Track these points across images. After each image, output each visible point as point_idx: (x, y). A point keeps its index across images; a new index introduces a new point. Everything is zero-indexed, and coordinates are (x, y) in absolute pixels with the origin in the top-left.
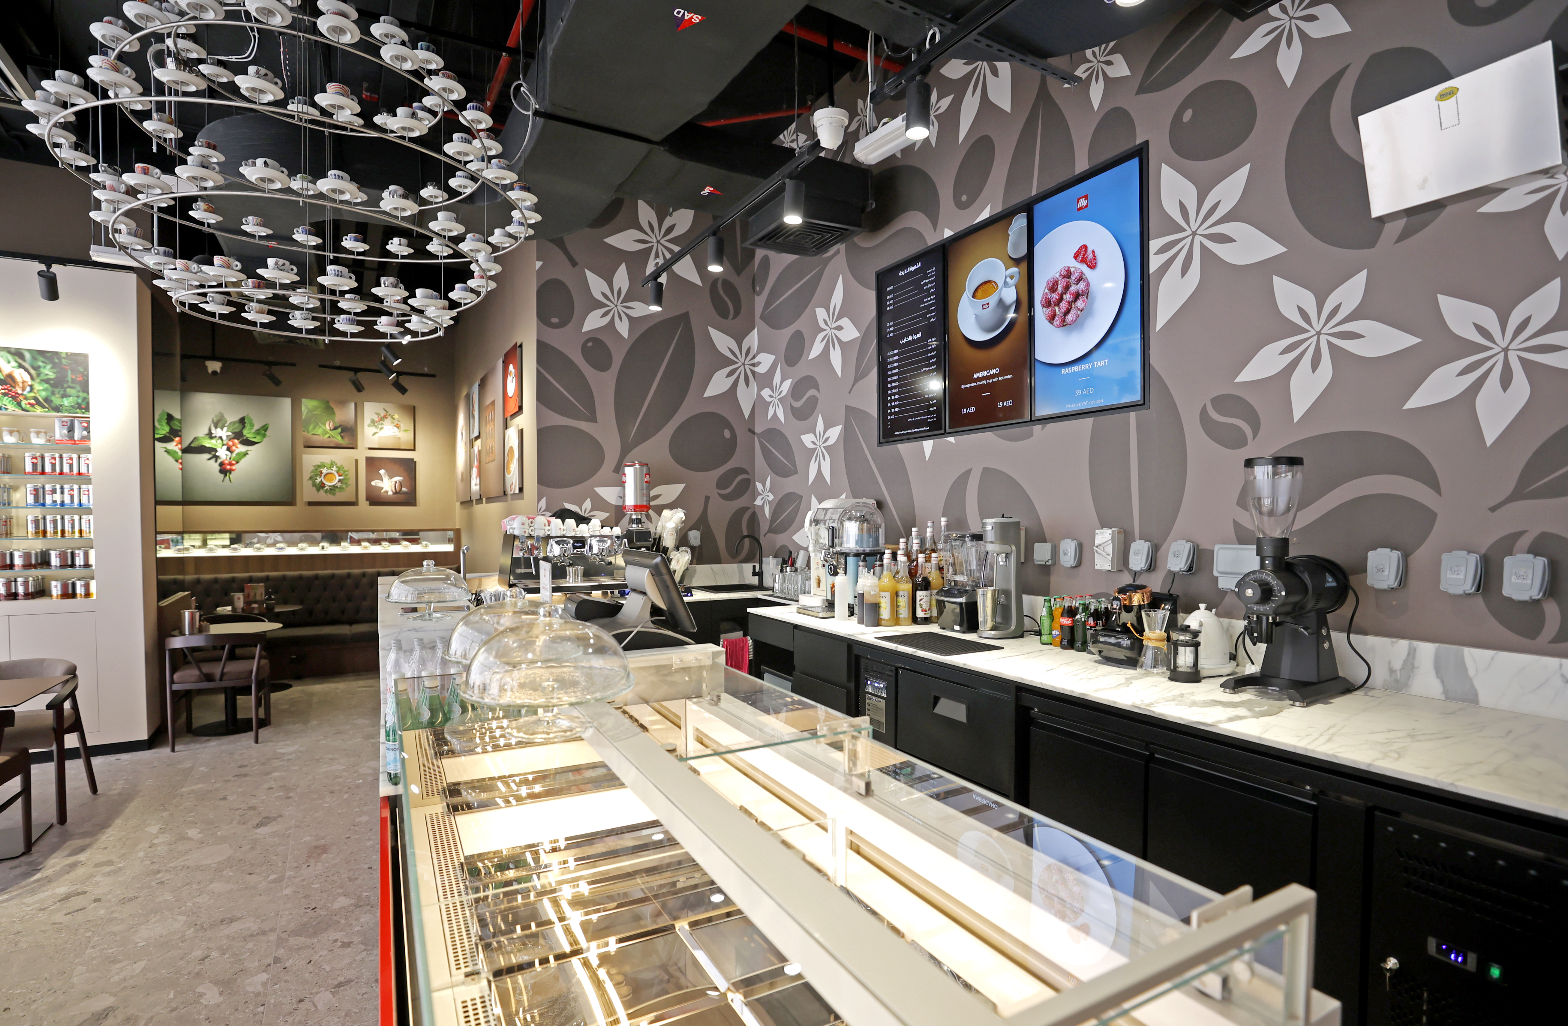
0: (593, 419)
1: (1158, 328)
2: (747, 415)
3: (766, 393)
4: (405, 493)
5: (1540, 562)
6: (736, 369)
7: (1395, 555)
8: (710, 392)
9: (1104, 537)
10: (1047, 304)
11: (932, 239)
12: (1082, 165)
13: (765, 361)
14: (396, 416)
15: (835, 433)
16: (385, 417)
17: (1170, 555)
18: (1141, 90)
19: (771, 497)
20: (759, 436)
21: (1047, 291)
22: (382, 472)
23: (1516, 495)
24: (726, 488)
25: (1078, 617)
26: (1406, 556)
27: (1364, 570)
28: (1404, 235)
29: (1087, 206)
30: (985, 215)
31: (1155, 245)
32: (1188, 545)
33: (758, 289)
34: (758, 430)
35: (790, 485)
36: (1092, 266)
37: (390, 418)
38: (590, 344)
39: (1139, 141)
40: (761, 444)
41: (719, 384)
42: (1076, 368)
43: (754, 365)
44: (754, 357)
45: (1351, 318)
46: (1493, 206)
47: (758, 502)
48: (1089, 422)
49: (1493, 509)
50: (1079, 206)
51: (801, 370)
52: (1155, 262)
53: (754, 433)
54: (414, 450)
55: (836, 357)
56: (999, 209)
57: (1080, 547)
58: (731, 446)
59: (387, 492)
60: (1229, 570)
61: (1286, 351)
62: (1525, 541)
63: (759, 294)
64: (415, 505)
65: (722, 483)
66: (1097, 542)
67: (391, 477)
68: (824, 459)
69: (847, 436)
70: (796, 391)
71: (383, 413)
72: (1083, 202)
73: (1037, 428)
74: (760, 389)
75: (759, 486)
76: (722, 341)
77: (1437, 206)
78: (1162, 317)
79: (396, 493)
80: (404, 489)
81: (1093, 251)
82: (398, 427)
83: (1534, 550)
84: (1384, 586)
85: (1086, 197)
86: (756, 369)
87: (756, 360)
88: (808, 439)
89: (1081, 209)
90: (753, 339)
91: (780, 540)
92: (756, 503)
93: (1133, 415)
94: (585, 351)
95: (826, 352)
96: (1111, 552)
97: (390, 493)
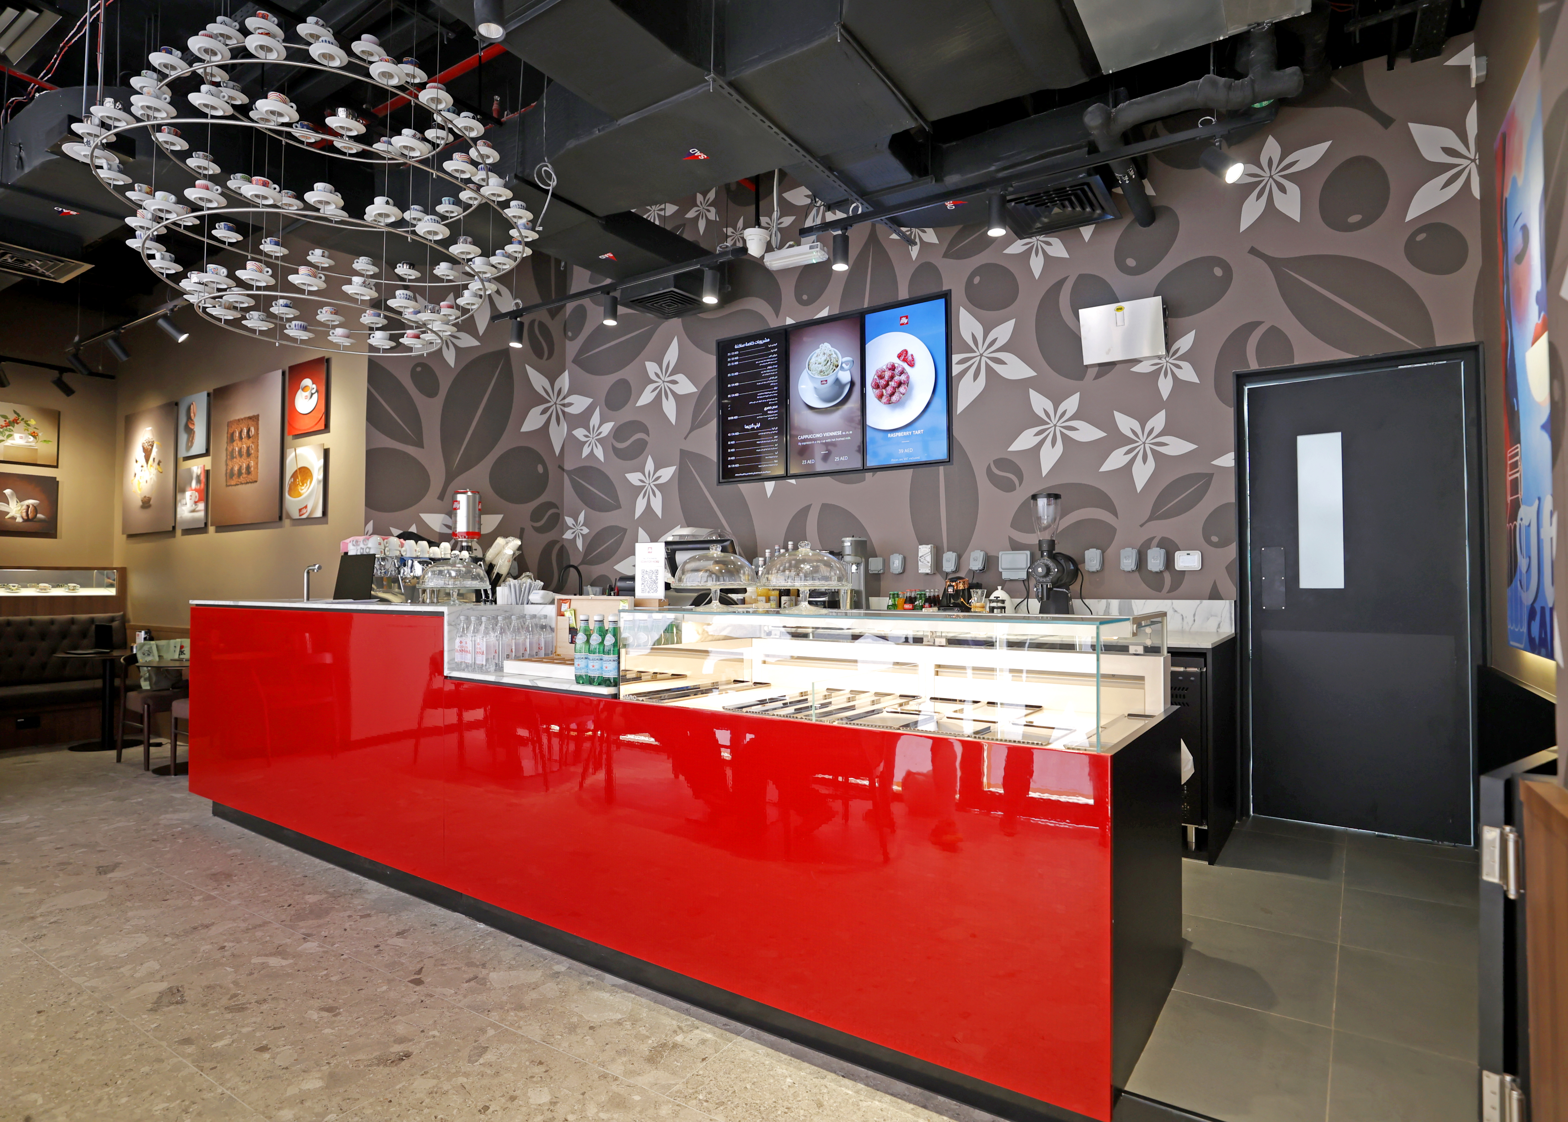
0: (419, 444)
1: (959, 412)
2: (557, 451)
3: (579, 433)
4: (41, 520)
5: (1163, 551)
6: (549, 408)
7: (1099, 552)
8: (526, 428)
9: (925, 551)
10: (877, 386)
11: (774, 323)
12: (903, 294)
13: (579, 404)
14: (32, 422)
15: (667, 473)
16: (15, 422)
17: (971, 559)
18: (945, 256)
19: (586, 531)
20: (569, 473)
21: (876, 377)
22: (8, 492)
23: (1150, 519)
24: (538, 521)
25: (917, 603)
26: (1103, 553)
27: (1084, 562)
28: (1097, 377)
29: (907, 323)
30: (824, 313)
31: (956, 358)
32: (982, 553)
33: (570, 334)
34: (568, 466)
35: (610, 519)
36: (911, 364)
37: (22, 424)
38: (419, 369)
39: (945, 288)
40: (573, 482)
41: (533, 421)
42: (899, 434)
43: (564, 405)
44: (564, 398)
45: (1071, 419)
46: (1137, 369)
47: (568, 535)
48: (910, 472)
49: (1141, 526)
50: (902, 322)
51: (626, 415)
52: (956, 370)
53: (563, 470)
54: (57, 467)
55: (670, 408)
56: (836, 311)
57: (905, 560)
58: (542, 483)
59: (14, 518)
60: (1009, 567)
61: (1037, 434)
62: (1155, 542)
63: (572, 339)
64: (56, 538)
65: (536, 515)
66: (920, 555)
67: (21, 499)
68: (655, 496)
69: (682, 475)
70: (619, 433)
71: (12, 417)
72: (904, 320)
73: (869, 475)
74: (571, 428)
75: (569, 521)
76: (538, 380)
77: (1113, 364)
78: (961, 404)
79: (27, 520)
80: (40, 516)
81: (912, 355)
82: (34, 435)
83: (1160, 545)
84: (1094, 569)
85: (907, 317)
86: (566, 410)
87: (566, 401)
88: (634, 478)
89: (902, 324)
90: (564, 381)
91: (597, 570)
92: (565, 537)
93: (941, 468)
94: (414, 375)
95: (657, 400)
96: (930, 561)
97: (19, 520)
